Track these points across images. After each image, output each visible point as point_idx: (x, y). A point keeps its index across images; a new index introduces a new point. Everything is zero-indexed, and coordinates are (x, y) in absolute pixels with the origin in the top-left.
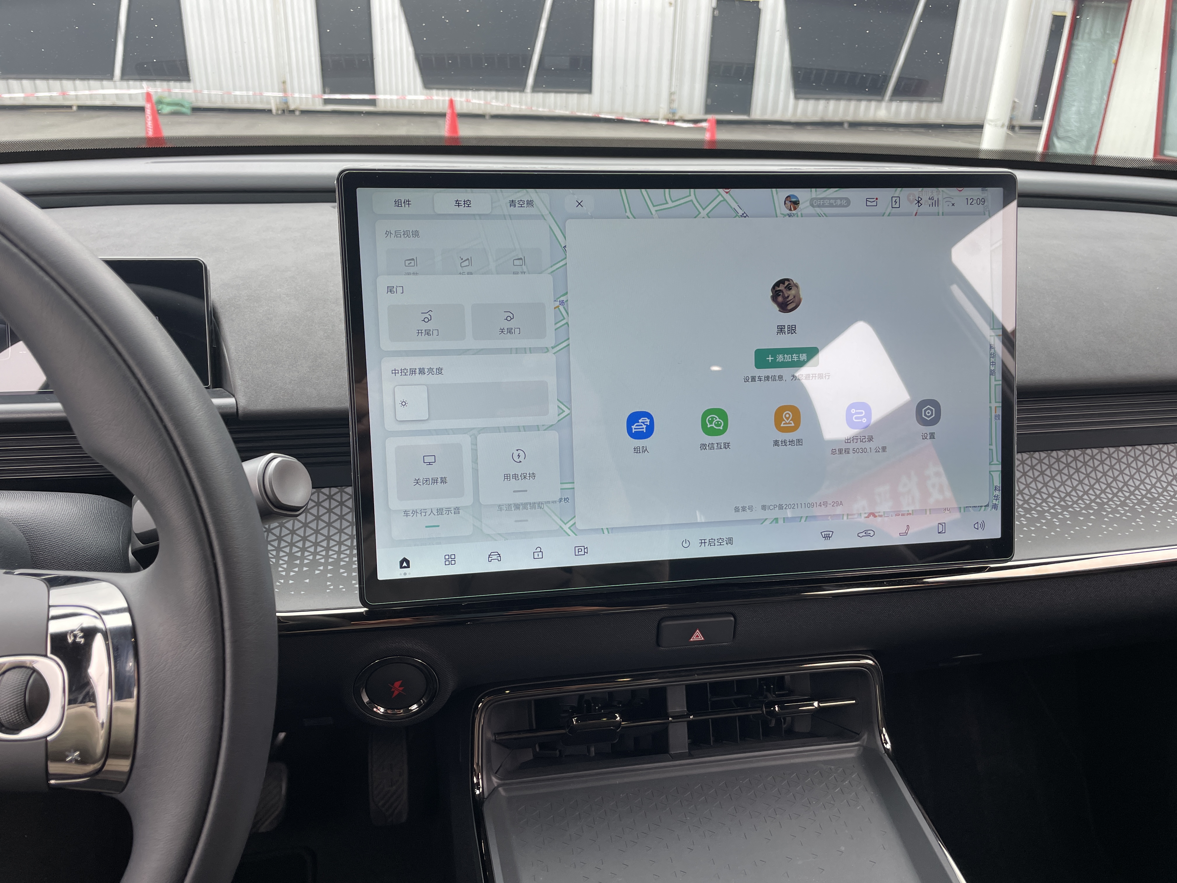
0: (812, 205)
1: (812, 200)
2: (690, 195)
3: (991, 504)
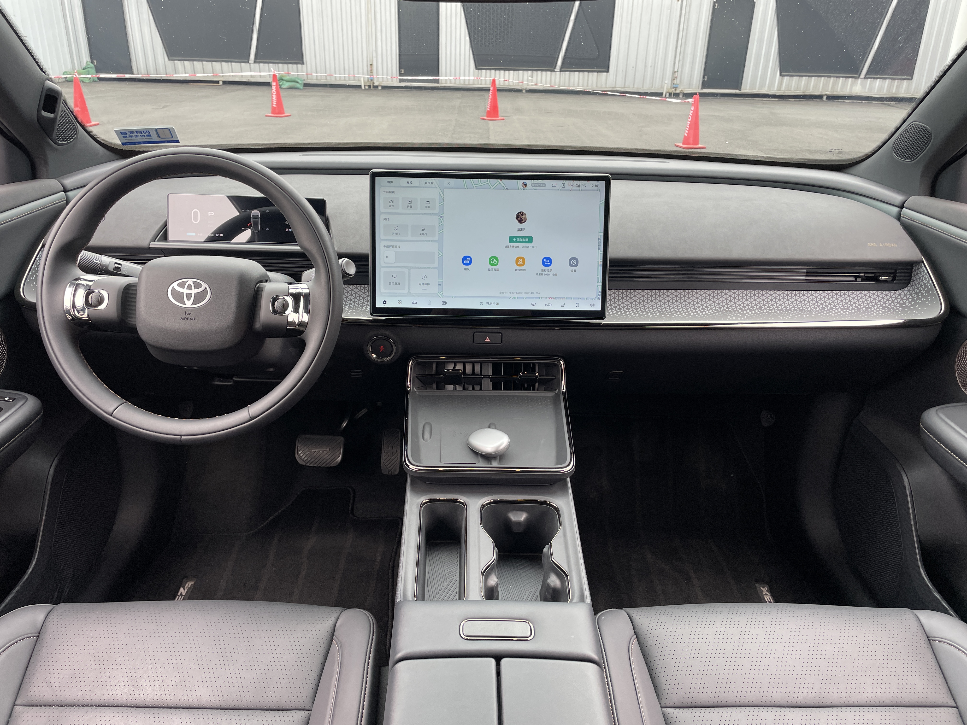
0: (532, 186)
2: (488, 181)
3: (597, 298)
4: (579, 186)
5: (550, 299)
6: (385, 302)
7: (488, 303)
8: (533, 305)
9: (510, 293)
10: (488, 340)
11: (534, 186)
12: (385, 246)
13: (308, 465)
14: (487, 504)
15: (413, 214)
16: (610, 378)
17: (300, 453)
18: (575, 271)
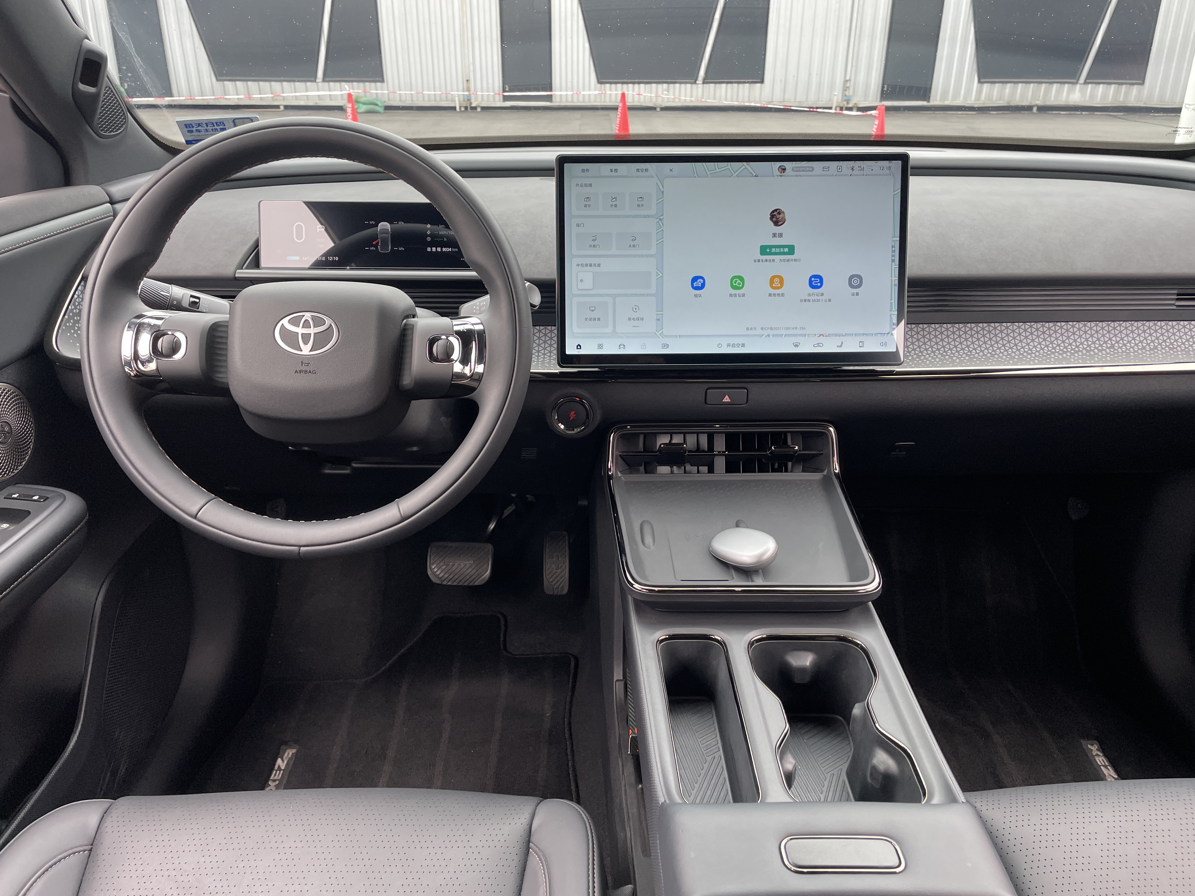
0: (793, 170)
1: (793, 168)
2: (728, 166)
3: (891, 333)
4: (863, 169)
5: (822, 336)
6: (579, 347)
7: (728, 345)
8: (796, 346)
9: (762, 329)
10: (727, 399)
11: (797, 171)
12: (578, 265)
13: (445, 583)
14: (758, 641)
15: (618, 216)
16: (892, 453)
17: (433, 567)
18: (857, 294)
